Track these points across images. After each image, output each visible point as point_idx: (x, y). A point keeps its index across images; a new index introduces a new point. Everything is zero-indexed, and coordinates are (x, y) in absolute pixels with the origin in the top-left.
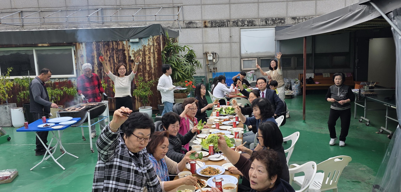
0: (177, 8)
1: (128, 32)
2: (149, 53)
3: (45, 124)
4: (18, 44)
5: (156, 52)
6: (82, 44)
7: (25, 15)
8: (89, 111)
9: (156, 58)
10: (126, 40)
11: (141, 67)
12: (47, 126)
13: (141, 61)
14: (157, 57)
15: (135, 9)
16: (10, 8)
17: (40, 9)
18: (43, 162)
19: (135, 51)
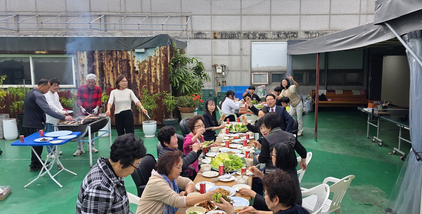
0: (186, 18)
1: (134, 41)
2: (156, 65)
3: (42, 138)
4: (13, 51)
5: (162, 64)
6: (83, 53)
7: (21, 19)
8: (90, 125)
9: (162, 69)
10: (131, 50)
11: (146, 79)
12: (45, 140)
13: (146, 72)
14: (164, 69)
15: (141, 17)
16: (5, 11)
17: (38, 13)
18: (39, 178)
19: (141, 61)
